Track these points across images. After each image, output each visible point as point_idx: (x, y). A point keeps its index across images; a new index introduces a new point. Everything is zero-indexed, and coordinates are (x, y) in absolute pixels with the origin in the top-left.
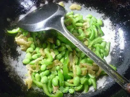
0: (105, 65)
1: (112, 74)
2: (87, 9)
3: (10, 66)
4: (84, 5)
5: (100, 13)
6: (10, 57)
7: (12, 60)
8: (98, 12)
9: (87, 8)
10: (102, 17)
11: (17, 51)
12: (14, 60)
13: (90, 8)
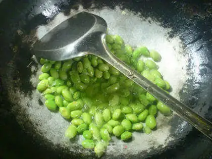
1: (189, 117)
2: (145, 20)
4: (139, 13)
5: (165, 27)
8: (161, 25)
9: (144, 18)
10: (168, 33)
11: (31, 83)
13: (150, 18)
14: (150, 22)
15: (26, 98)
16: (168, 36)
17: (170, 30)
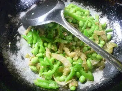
0: (106, 54)
2: (85, 8)
3: (9, 60)
4: (82, 4)
5: (98, 11)
6: (10, 51)
7: (11, 54)
8: (95, 11)
9: (85, 7)
10: (100, 15)
11: (17, 46)
12: (13, 54)
13: (88, 7)
14: (88, 9)
15: (14, 55)
16: (100, 17)
17: (101, 13)
